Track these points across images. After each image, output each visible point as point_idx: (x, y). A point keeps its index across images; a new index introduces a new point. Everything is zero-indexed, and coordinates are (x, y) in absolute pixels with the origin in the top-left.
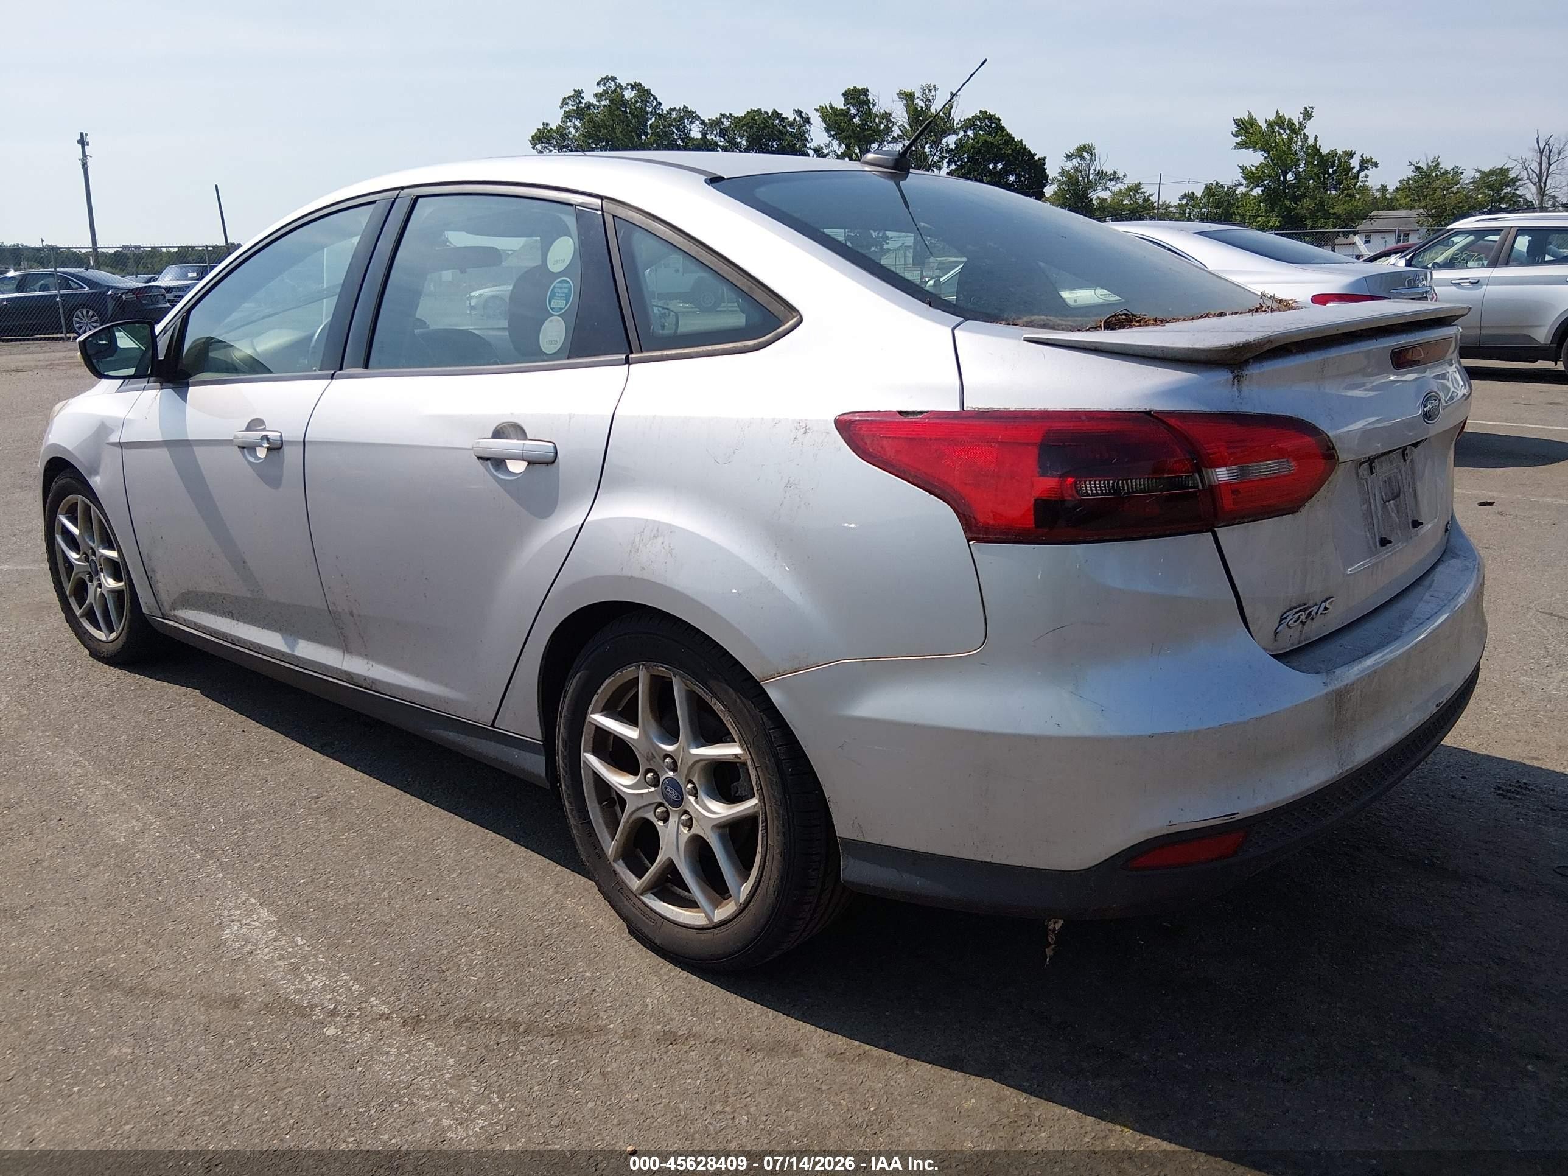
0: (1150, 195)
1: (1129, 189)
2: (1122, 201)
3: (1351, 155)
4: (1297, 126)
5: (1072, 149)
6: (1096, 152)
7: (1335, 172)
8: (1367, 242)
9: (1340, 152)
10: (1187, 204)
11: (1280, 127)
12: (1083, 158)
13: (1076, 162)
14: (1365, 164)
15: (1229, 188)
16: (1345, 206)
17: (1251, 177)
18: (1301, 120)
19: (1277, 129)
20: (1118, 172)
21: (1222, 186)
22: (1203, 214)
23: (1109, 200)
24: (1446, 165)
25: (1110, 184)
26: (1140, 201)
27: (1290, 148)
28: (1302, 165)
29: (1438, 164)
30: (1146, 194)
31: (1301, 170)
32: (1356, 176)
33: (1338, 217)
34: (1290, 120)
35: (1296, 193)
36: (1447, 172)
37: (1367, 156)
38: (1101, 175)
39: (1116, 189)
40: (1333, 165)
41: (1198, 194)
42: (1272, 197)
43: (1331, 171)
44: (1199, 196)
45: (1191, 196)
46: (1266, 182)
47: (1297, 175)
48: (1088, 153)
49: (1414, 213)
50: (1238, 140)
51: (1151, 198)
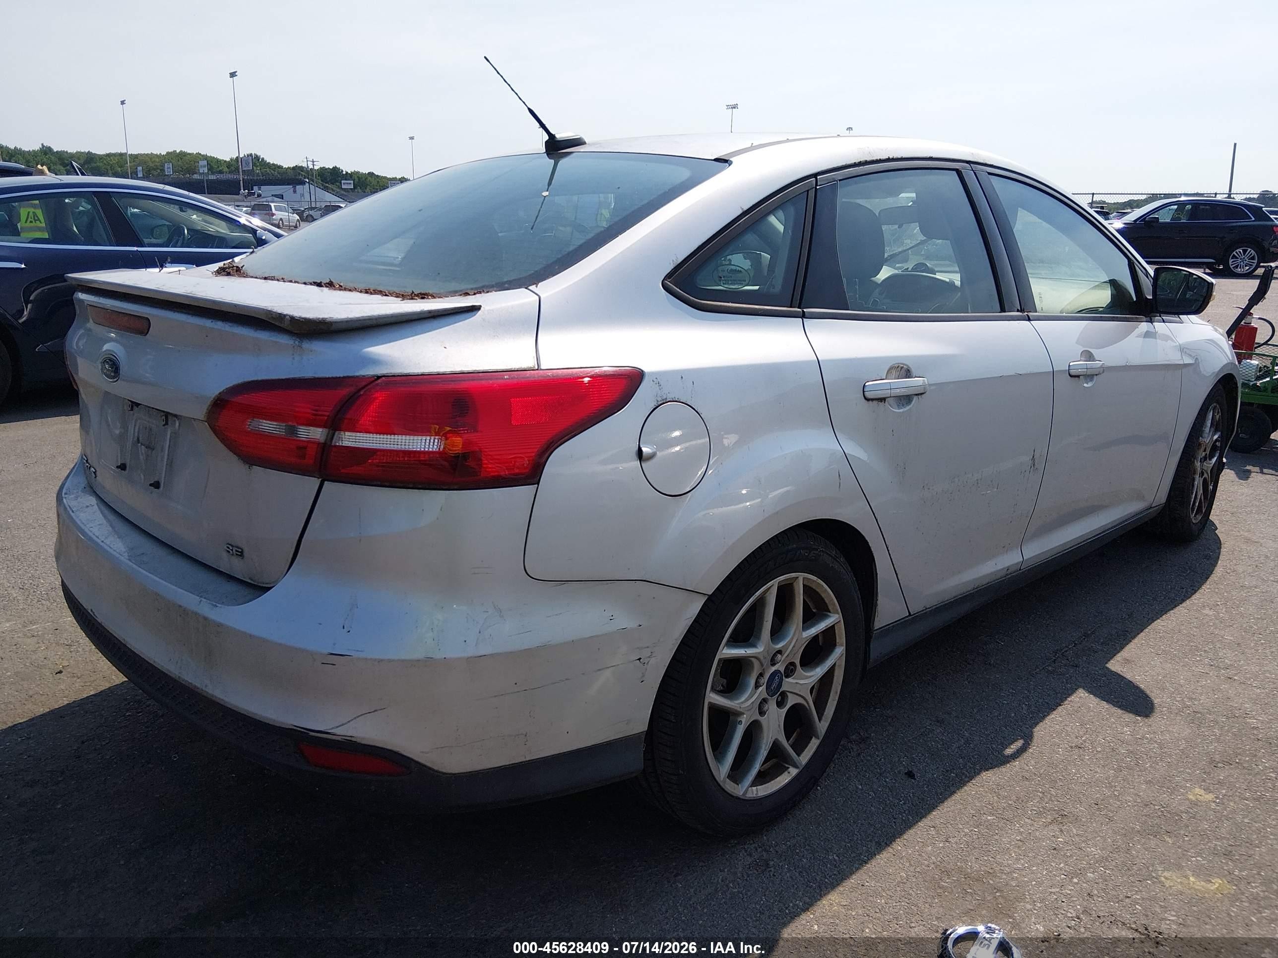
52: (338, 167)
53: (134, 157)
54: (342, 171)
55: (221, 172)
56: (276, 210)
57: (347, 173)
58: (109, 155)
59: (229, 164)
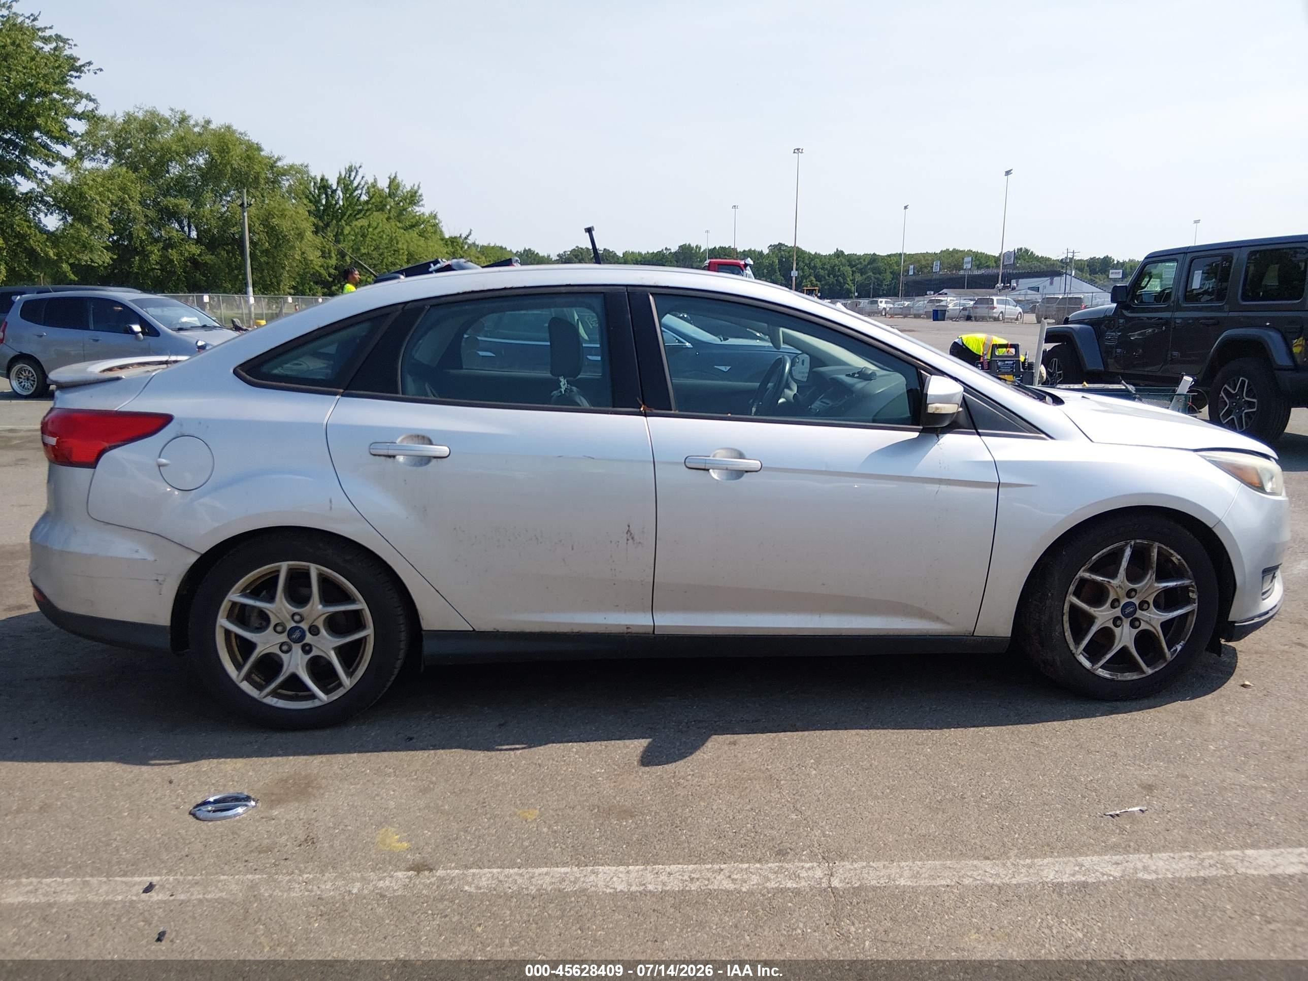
52: (1109, 256)
53: (911, 256)
54: (1114, 260)
55: (988, 267)
56: (998, 303)
57: (1118, 262)
58: (889, 256)
59: (997, 260)
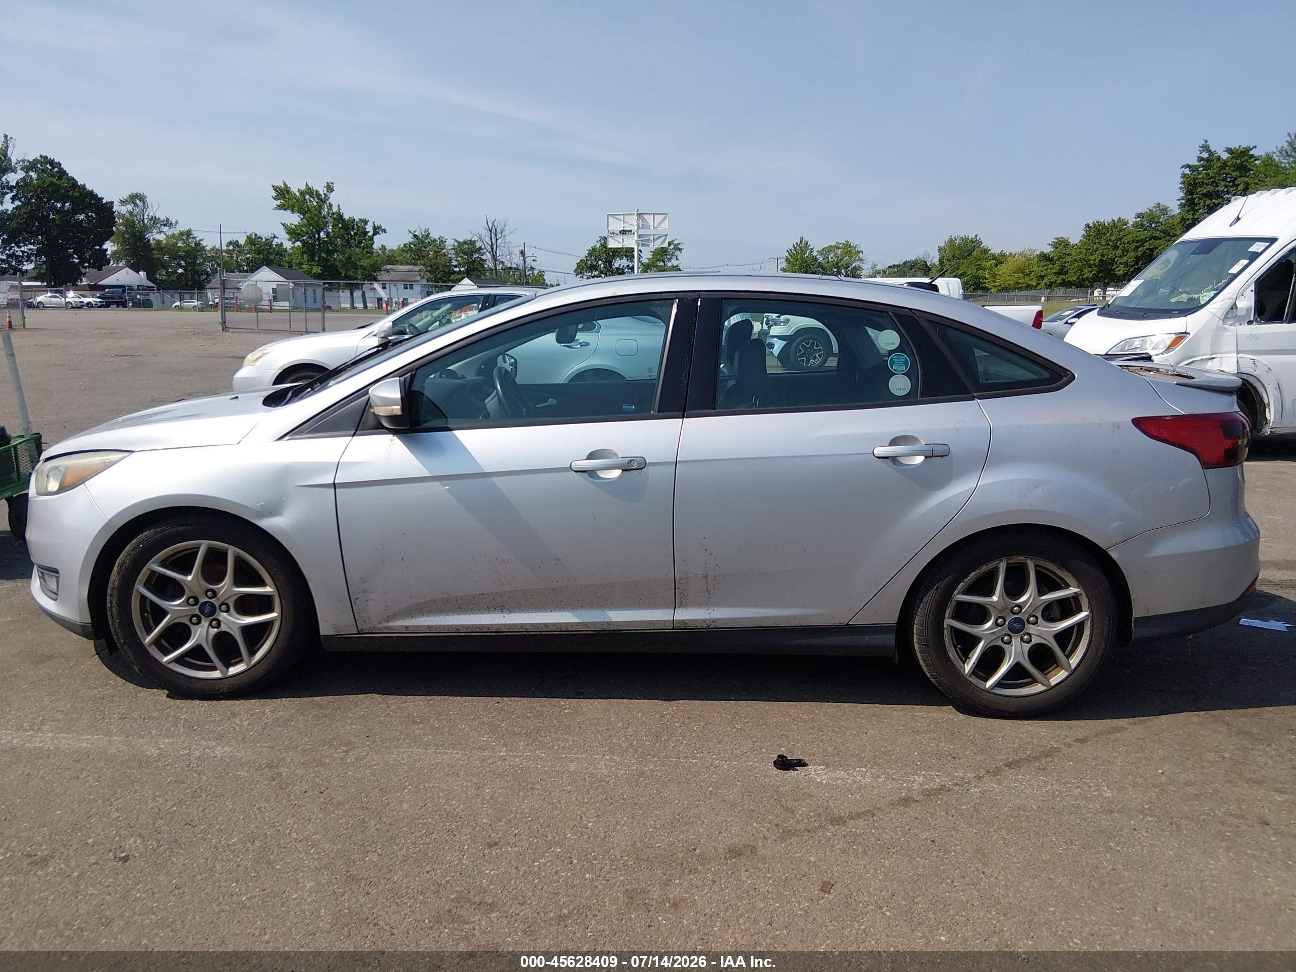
0: (200, 240)
1: (182, 234)
2: (177, 244)
3: (366, 222)
4: (323, 196)
5: (125, 196)
6: (148, 200)
7: (356, 234)
8: (384, 288)
9: (357, 219)
10: (234, 250)
11: (311, 196)
12: (136, 205)
13: (130, 207)
14: (377, 230)
15: (266, 240)
16: (368, 261)
17: (293, 233)
18: (326, 192)
19: (307, 197)
20: (170, 218)
21: (260, 238)
22: (248, 259)
23: (164, 242)
24: (434, 235)
25: (165, 229)
26: (193, 245)
27: (320, 212)
28: (331, 227)
29: (429, 234)
30: (198, 239)
31: (330, 230)
32: (371, 239)
33: (364, 268)
34: (317, 191)
35: (328, 248)
36: (435, 240)
37: (377, 224)
38: (155, 220)
39: (170, 233)
40: (353, 229)
41: (242, 242)
42: (311, 249)
43: (352, 233)
44: (243, 244)
45: (236, 244)
46: (305, 238)
47: (328, 234)
48: (140, 200)
49: (417, 268)
50: (278, 202)
51: (201, 242)
